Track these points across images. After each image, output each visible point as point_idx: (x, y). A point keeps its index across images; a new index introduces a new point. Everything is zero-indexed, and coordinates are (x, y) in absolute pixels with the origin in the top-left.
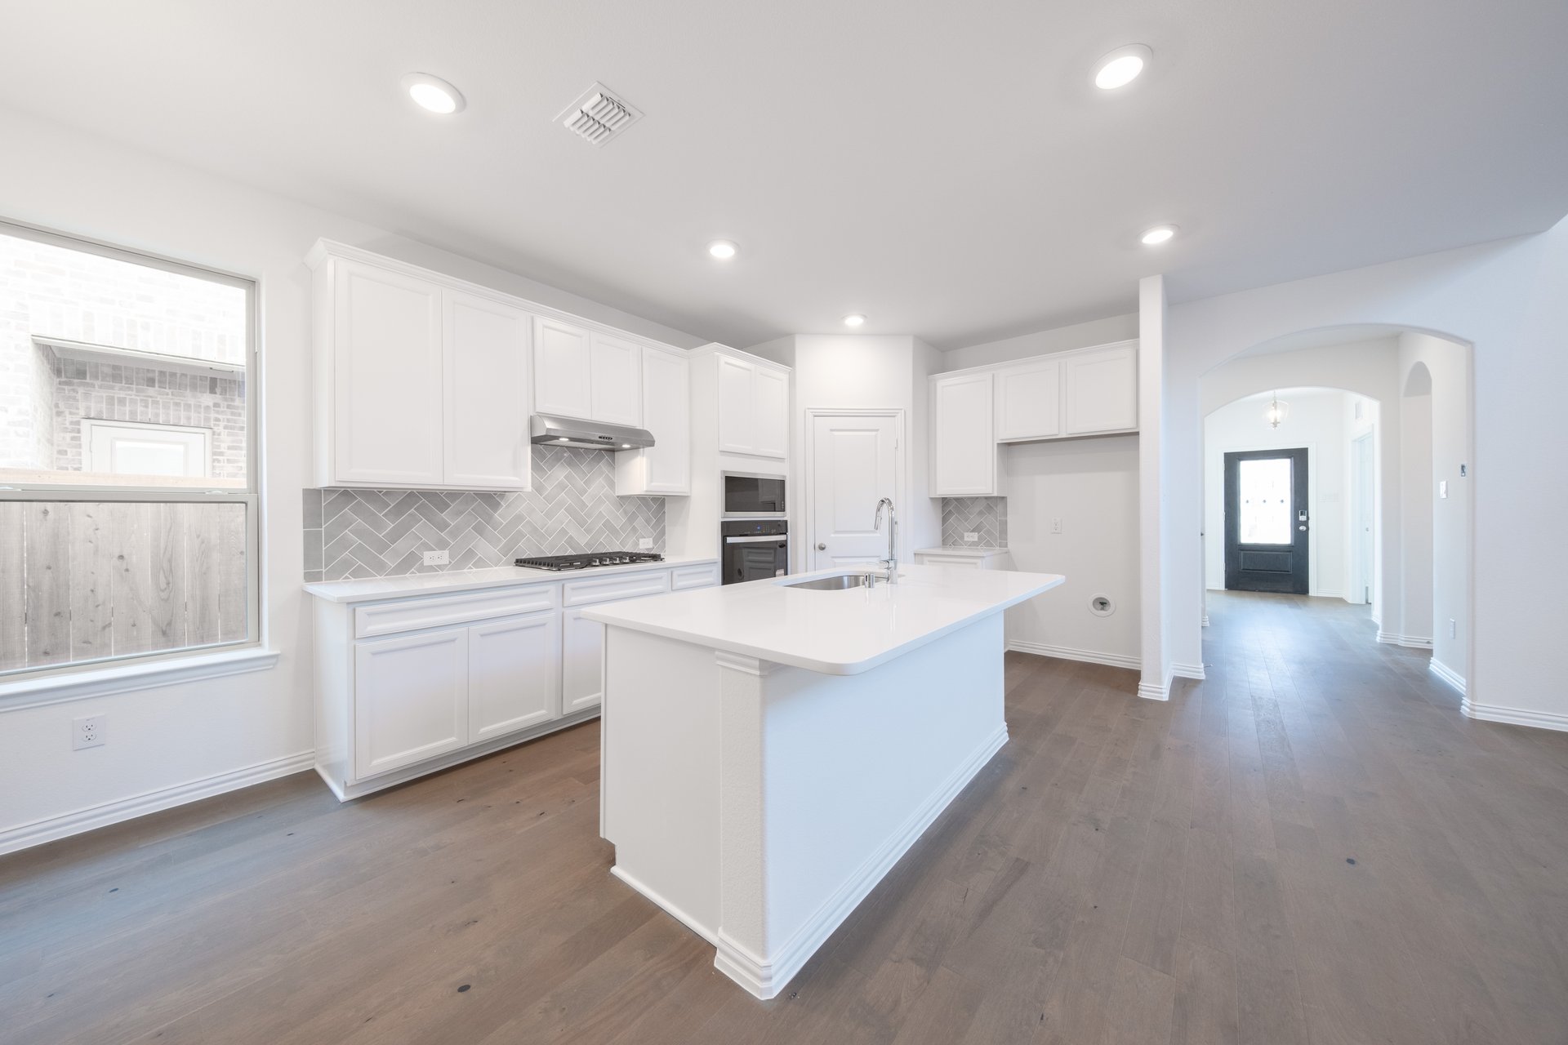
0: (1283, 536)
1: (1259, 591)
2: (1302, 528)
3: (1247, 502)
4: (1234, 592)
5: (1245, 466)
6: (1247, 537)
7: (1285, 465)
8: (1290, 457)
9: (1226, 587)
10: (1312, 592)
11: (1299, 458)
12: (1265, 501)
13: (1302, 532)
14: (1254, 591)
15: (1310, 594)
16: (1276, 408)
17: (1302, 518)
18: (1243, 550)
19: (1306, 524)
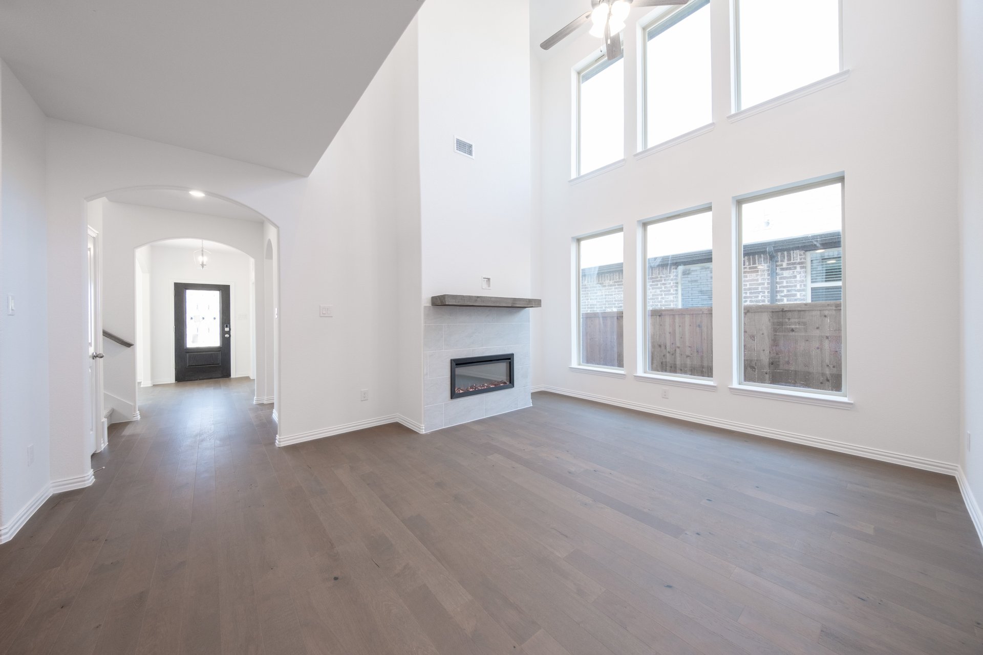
0: (215, 342)
1: (200, 379)
2: (227, 336)
3: (192, 318)
4: (181, 383)
5: (190, 294)
6: (190, 344)
7: (216, 294)
8: (219, 290)
9: (176, 381)
10: (233, 375)
11: (225, 291)
12: (203, 318)
13: (227, 338)
14: (197, 380)
15: (231, 377)
16: (202, 255)
17: (227, 329)
18: (188, 353)
19: (229, 333)
